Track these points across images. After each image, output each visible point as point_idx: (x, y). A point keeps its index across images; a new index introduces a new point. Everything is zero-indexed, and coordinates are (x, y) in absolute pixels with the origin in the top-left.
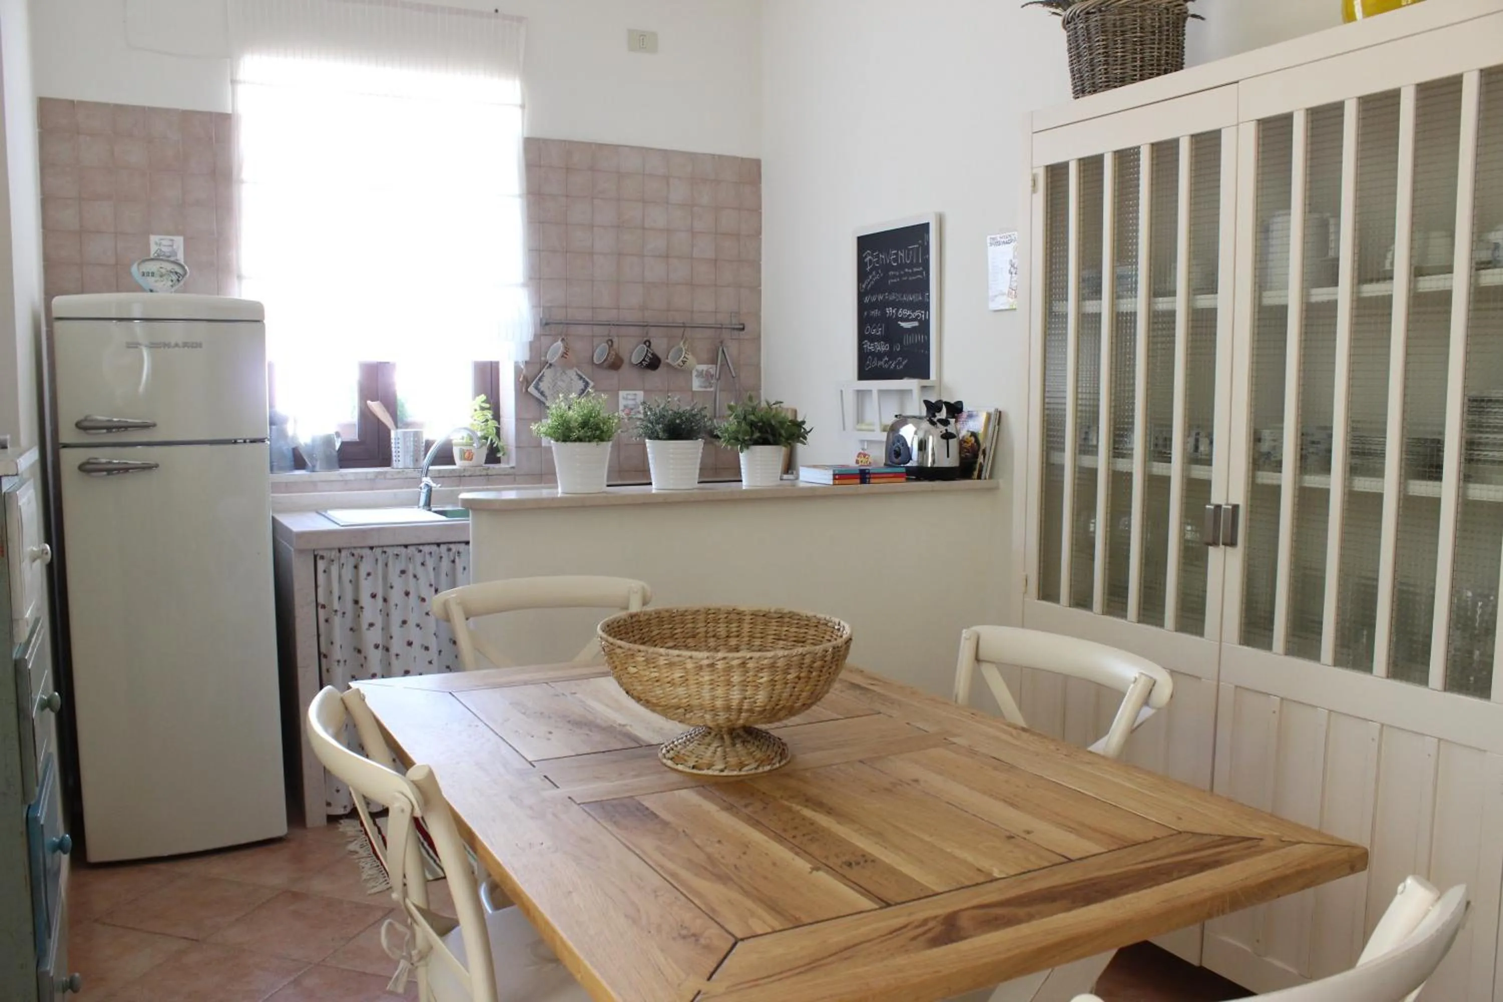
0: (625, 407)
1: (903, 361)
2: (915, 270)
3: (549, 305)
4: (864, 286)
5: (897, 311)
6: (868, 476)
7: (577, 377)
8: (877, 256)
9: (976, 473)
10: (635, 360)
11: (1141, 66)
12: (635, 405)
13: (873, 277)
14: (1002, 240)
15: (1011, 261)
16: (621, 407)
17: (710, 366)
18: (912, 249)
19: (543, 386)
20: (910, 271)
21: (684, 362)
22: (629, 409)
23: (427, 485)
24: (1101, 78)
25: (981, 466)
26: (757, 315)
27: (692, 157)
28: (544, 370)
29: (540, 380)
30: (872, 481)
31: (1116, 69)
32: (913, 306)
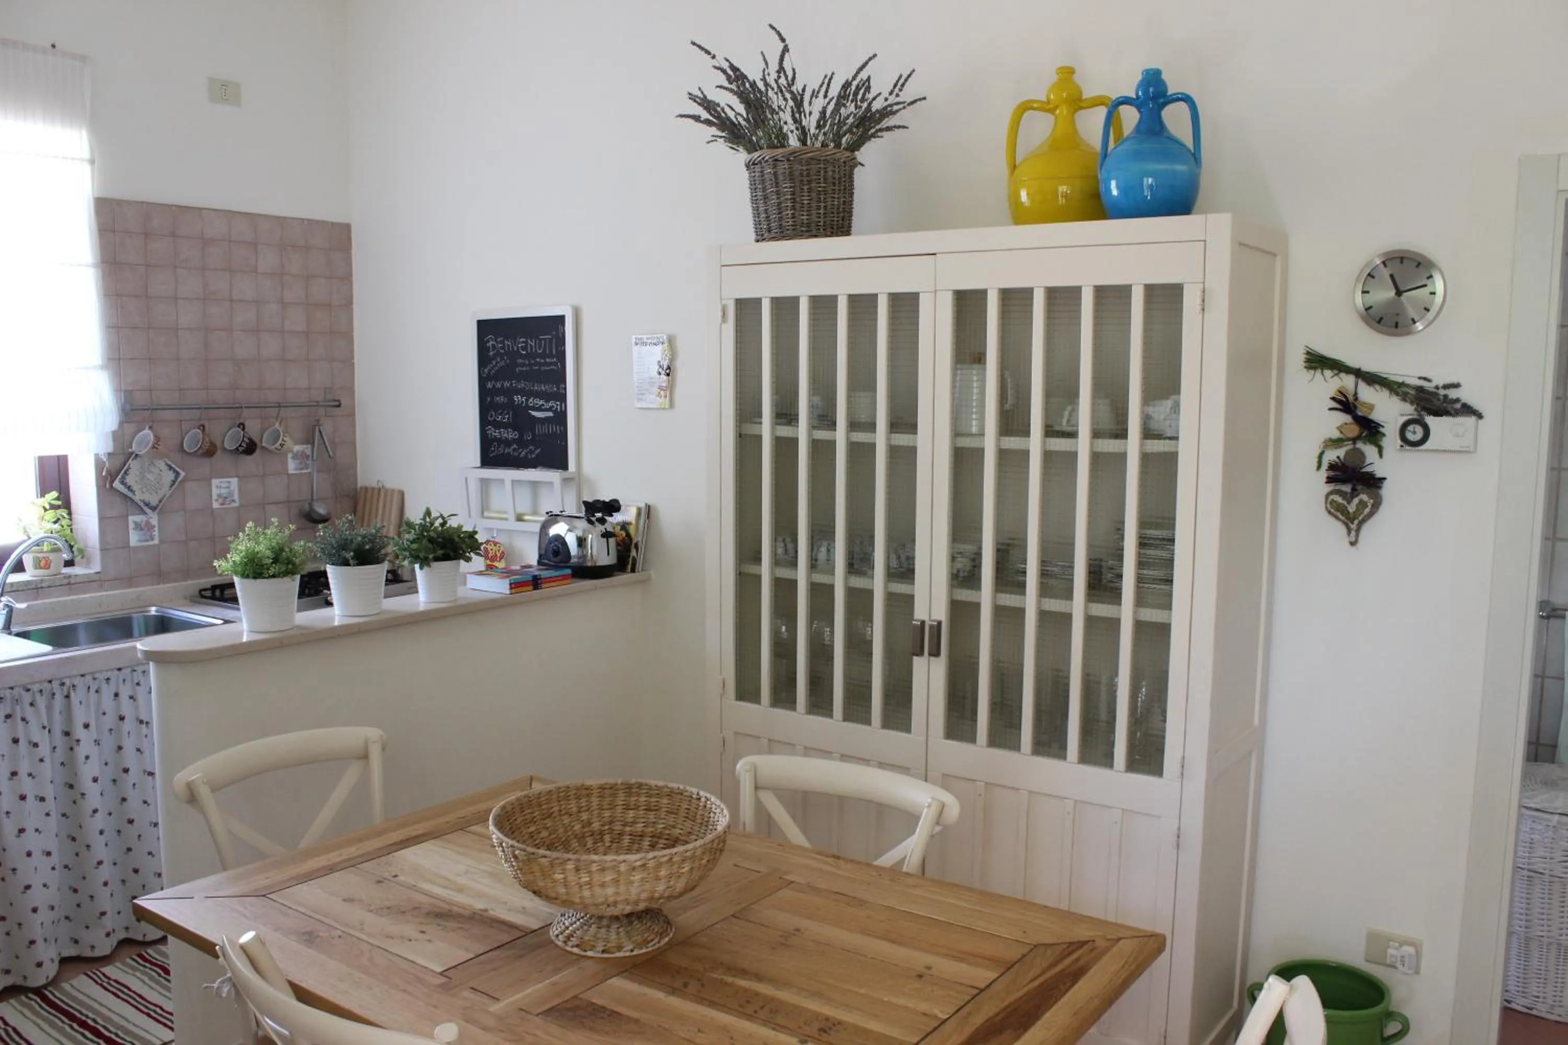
0: (219, 496)
1: (535, 449)
2: (548, 360)
3: (130, 388)
4: (486, 371)
5: (527, 400)
6: (539, 582)
7: (166, 467)
8: (502, 342)
9: (629, 567)
10: (229, 445)
11: (824, 214)
12: (229, 493)
13: (497, 363)
14: (649, 341)
15: (659, 362)
16: (214, 497)
17: (305, 446)
18: (545, 339)
19: (130, 480)
20: (542, 361)
21: (282, 445)
22: (224, 499)
23: (7, 606)
24: (788, 222)
25: (634, 560)
26: (351, 390)
27: (282, 221)
28: (130, 461)
29: (126, 473)
30: (543, 586)
31: (803, 215)
32: (547, 397)
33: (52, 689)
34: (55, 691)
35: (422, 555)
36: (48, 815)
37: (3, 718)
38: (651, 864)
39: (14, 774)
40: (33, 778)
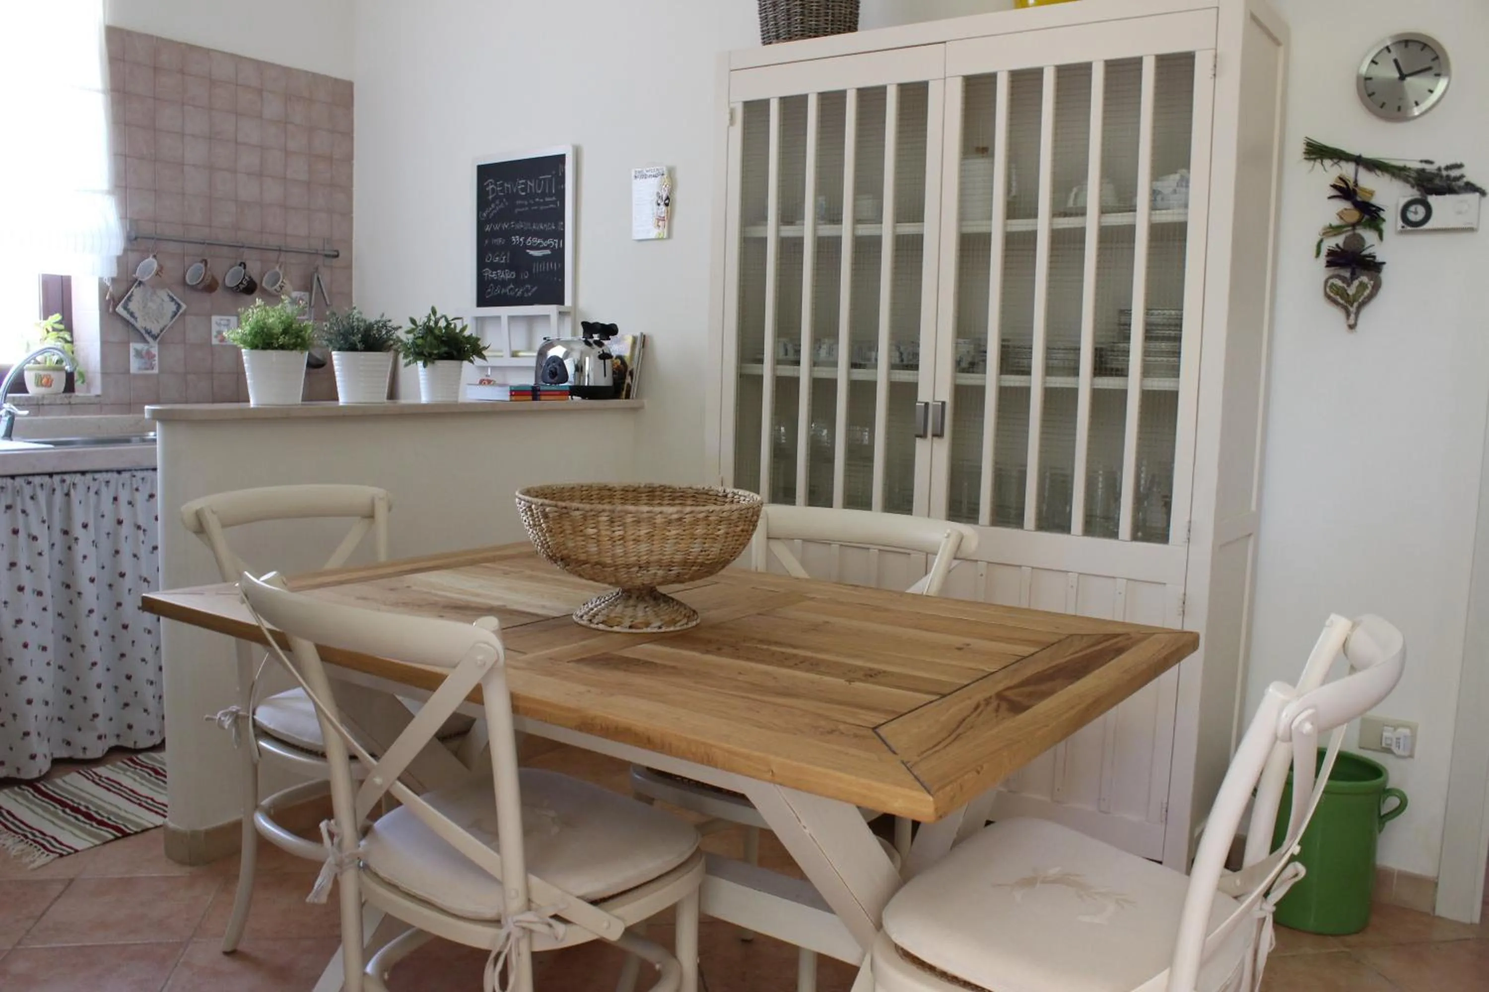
0: (218, 333)
1: (532, 288)
2: (547, 199)
3: (136, 217)
4: (485, 215)
5: (525, 240)
6: (539, 393)
8: (502, 185)
9: (624, 393)
10: (230, 282)
11: (832, 21)
13: (496, 205)
14: (648, 174)
15: (658, 193)
16: (214, 333)
17: (302, 293)
18: (544, 179)
19: (132, 306)
20: (542, 200)
21: (281, 287)
22: (222, 337)
23: (9, 413)
24: (797, 28)
25: (629, 386)
26: (348, 242)
27: (287, 71)
28: (133, 288)
29: (129, 299)
30: (543, 398)
31: (811, 21)
32: (544, 235)
33: (53, 483)
34: (55, 486)
35: (426, 351)
36: (45, 609)
37: (4, 508)
38: (688, 519)
39: (13, 565)
40: (32, 571)
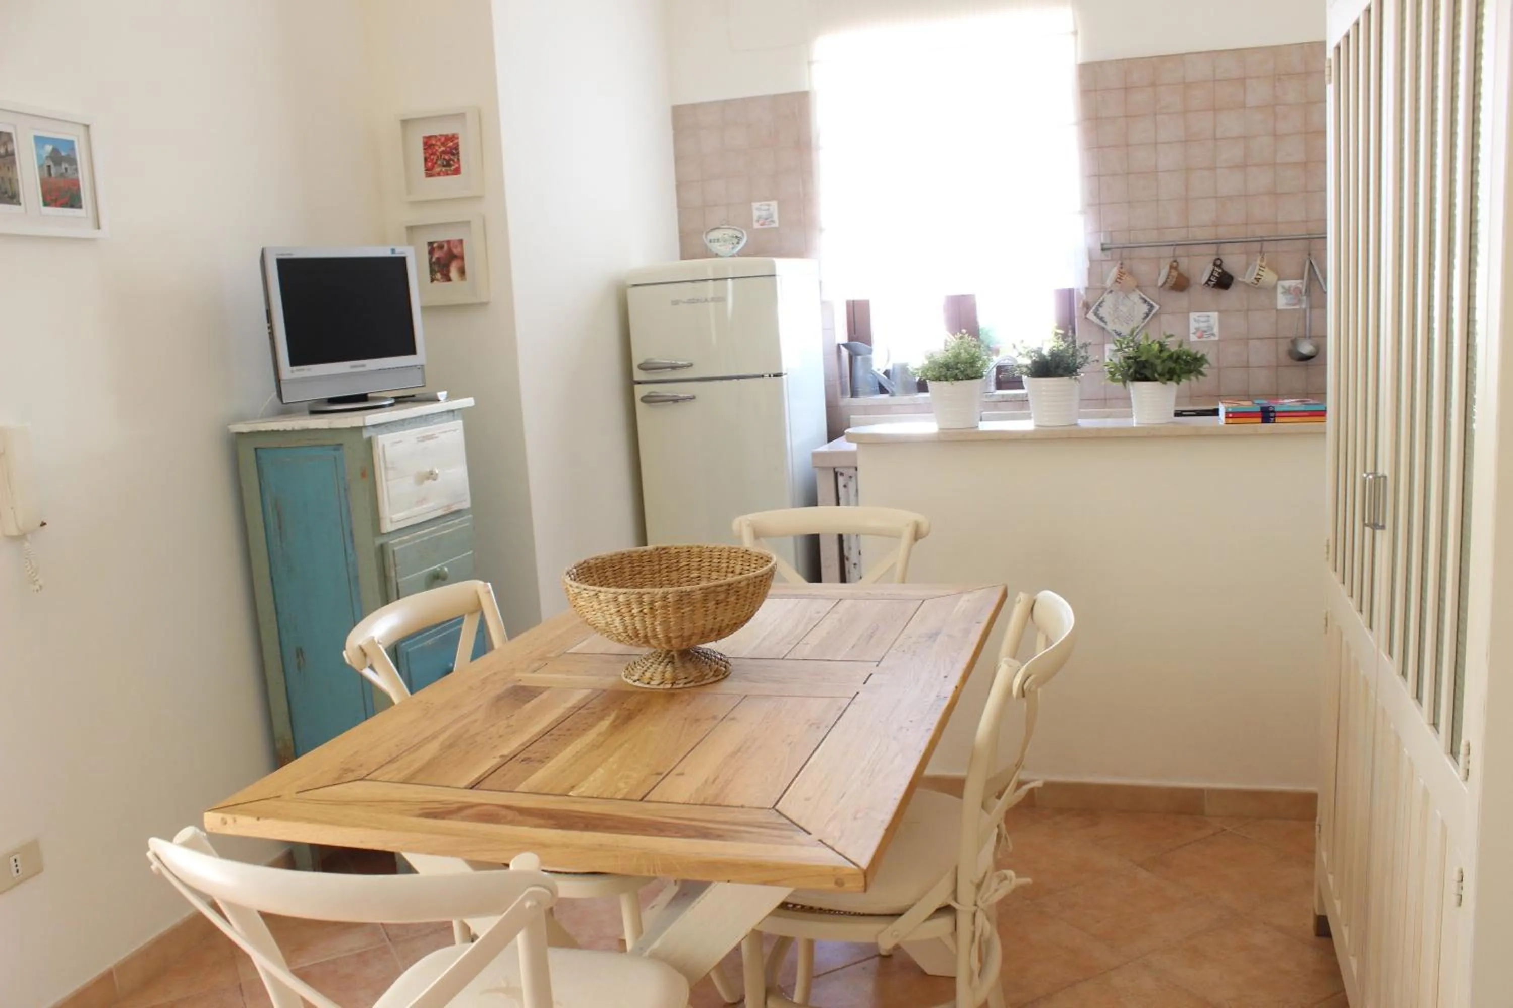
0: (1197, 329)
3: (1110, 229)
6: (1272, 415)
7: (1141, 301)
10: (1203, 278)
12: (1208, 327)
16: (1192, 330)
17: (1299, 281)
19: (1103, 312)
22: (1201, 333)
28: (1105, 295)
29: (1099, 305)
30: (1277, 420)
